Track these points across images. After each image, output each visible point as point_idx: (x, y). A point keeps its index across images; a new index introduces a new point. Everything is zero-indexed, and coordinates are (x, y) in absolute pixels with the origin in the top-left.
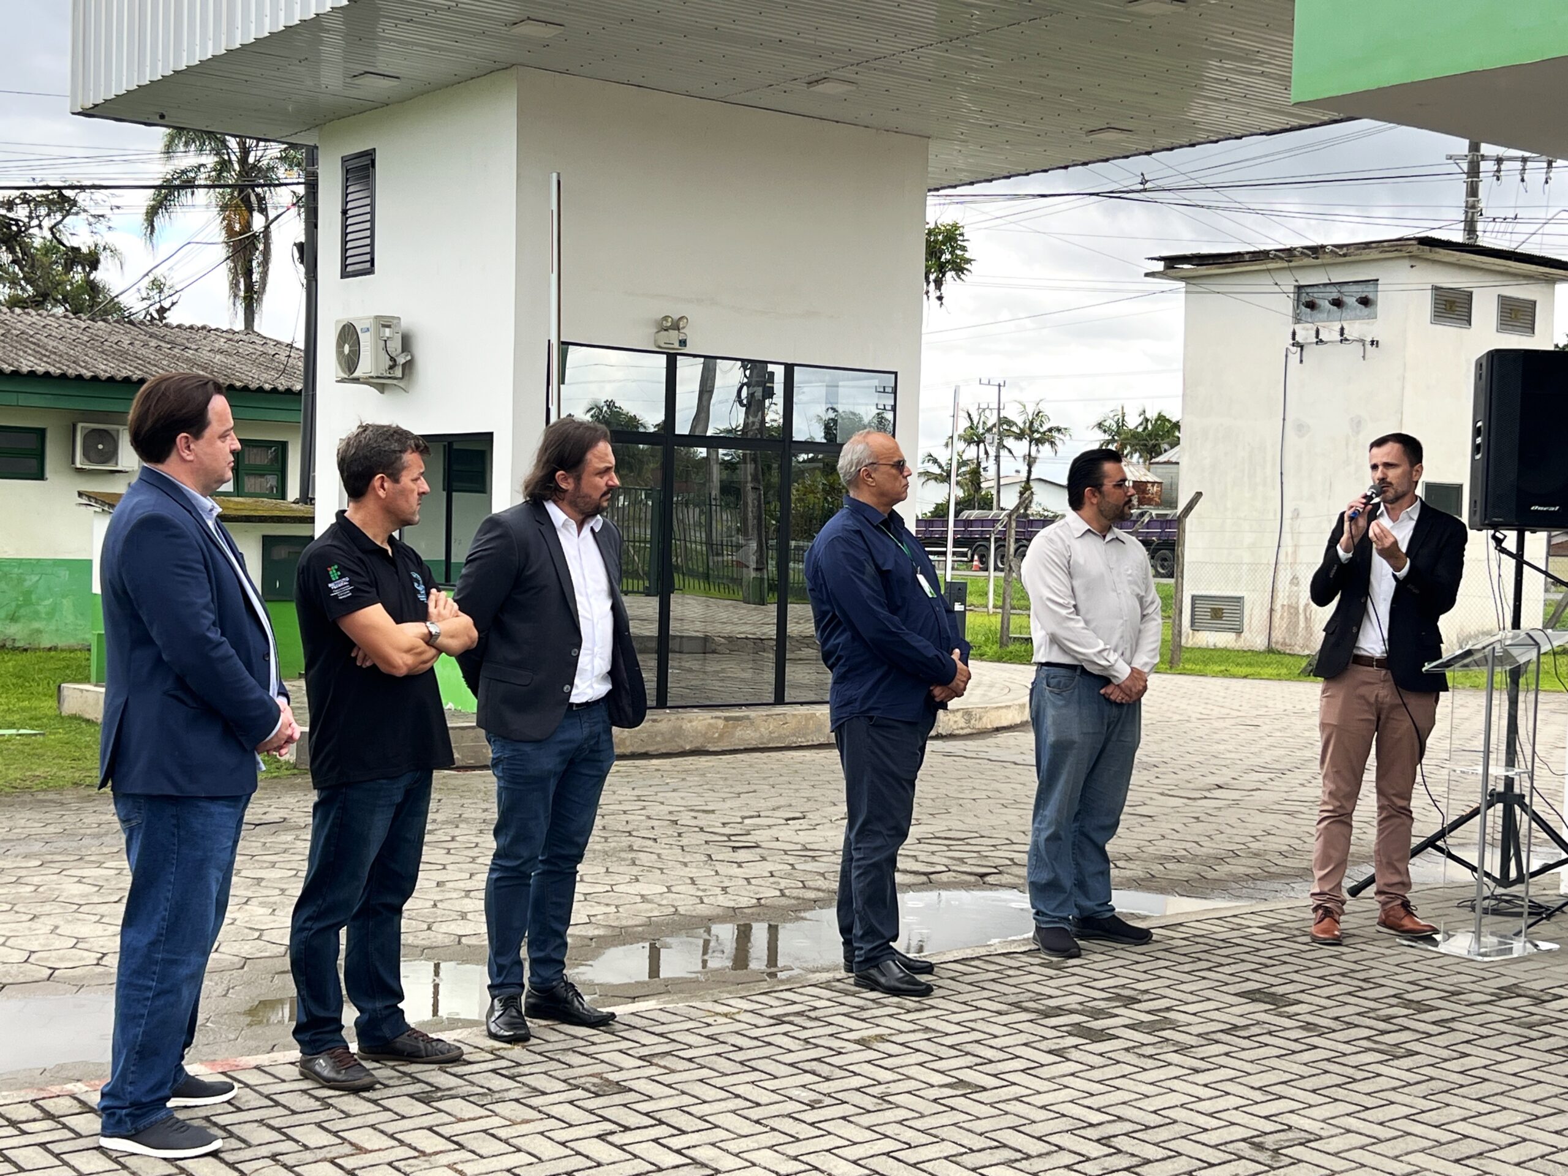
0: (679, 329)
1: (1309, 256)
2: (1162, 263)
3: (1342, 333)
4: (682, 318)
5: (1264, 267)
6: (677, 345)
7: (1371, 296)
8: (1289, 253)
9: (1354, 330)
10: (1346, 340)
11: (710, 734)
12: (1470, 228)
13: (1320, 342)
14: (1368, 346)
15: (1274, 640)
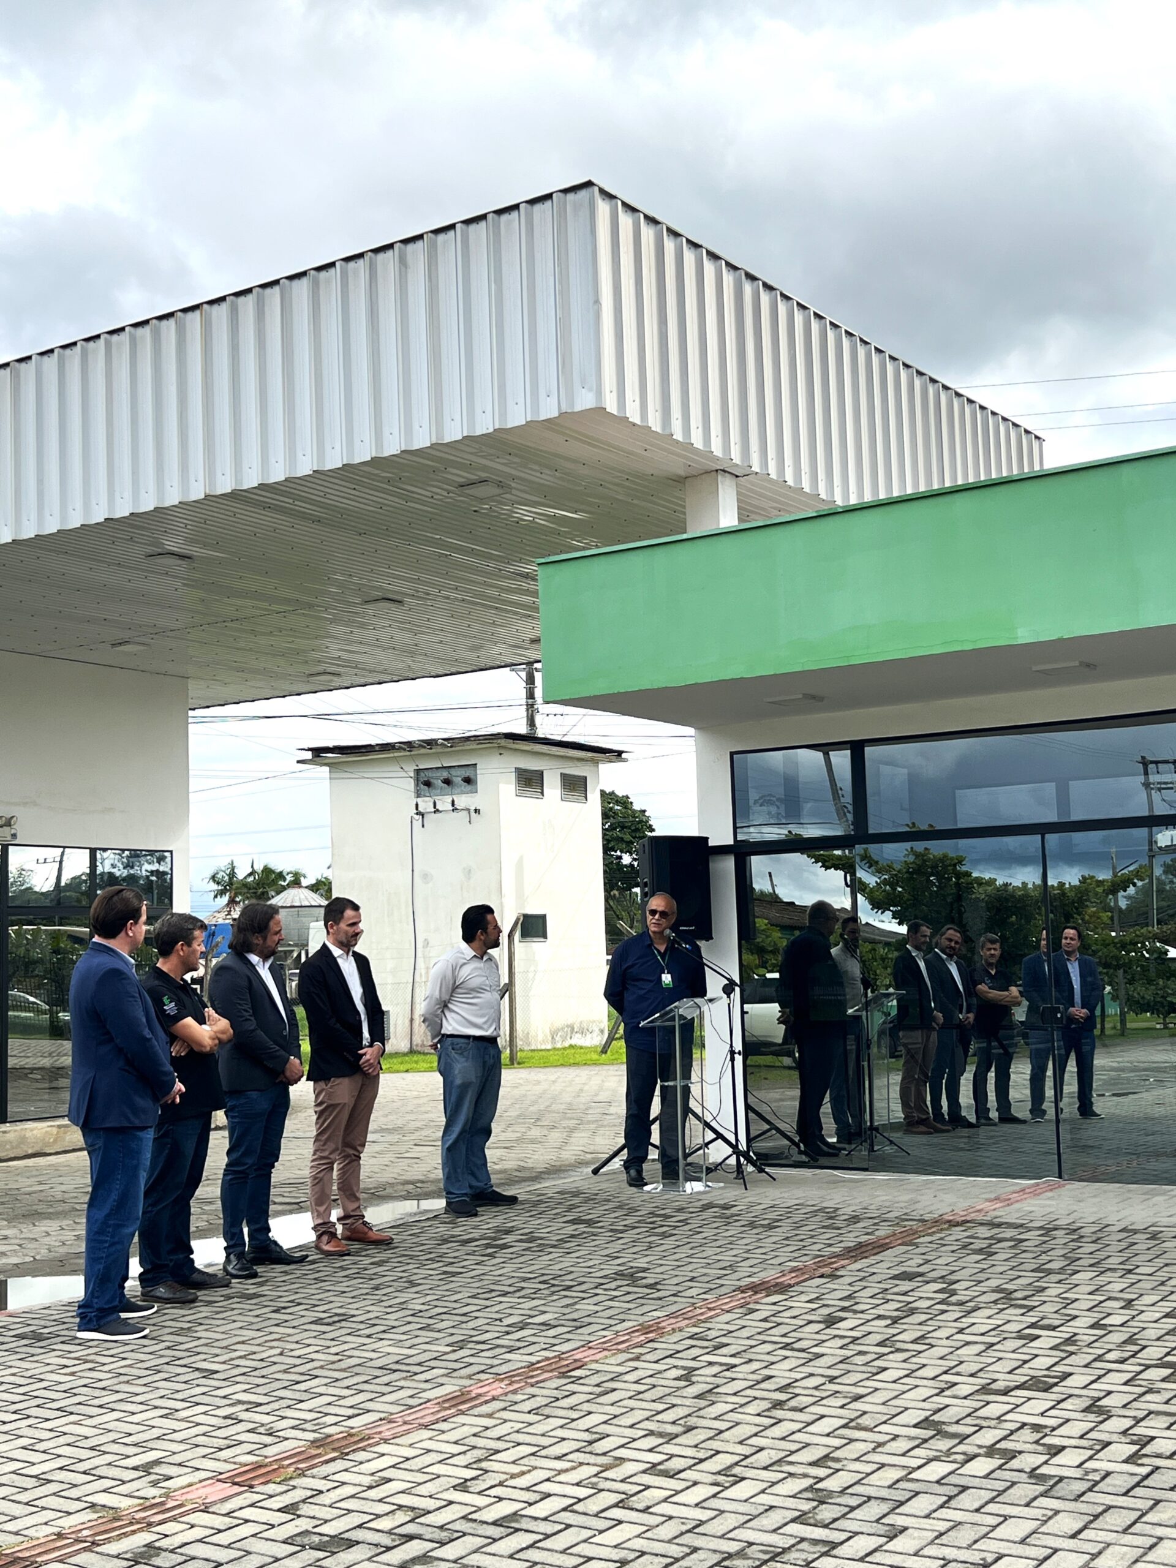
0: (10, 826)
1: (425, 747)
2: (310, 753)
3: (453, 804)
4: (13, 817)
5: (392, 755)
6: (9, 838)
7: (472, 777)
8: (410, 745)
9: (462, 801)
10: (457, 809)
11: (47, 1139)
12: (531, 722)
13: (437, 811)
14: (473, 813)
15: (414, 1043)
